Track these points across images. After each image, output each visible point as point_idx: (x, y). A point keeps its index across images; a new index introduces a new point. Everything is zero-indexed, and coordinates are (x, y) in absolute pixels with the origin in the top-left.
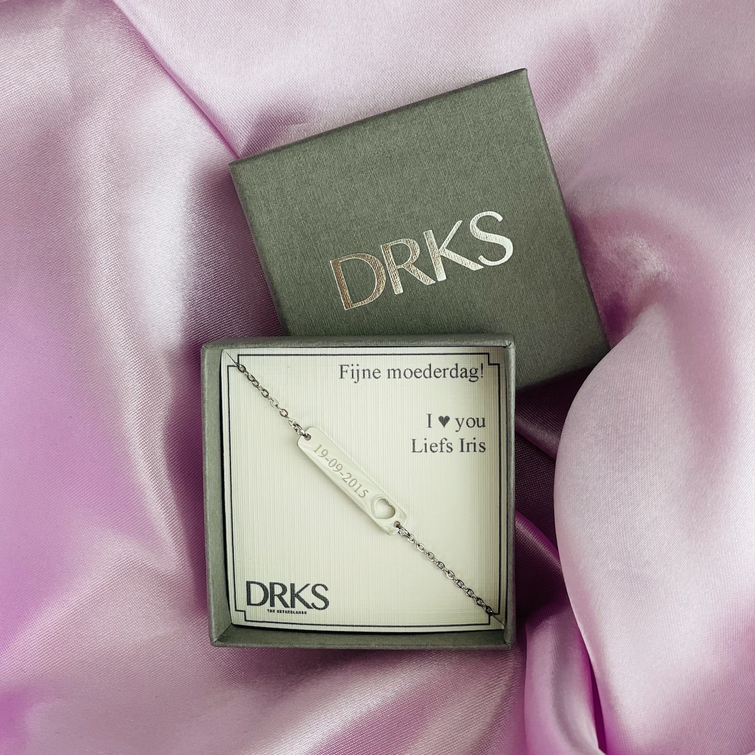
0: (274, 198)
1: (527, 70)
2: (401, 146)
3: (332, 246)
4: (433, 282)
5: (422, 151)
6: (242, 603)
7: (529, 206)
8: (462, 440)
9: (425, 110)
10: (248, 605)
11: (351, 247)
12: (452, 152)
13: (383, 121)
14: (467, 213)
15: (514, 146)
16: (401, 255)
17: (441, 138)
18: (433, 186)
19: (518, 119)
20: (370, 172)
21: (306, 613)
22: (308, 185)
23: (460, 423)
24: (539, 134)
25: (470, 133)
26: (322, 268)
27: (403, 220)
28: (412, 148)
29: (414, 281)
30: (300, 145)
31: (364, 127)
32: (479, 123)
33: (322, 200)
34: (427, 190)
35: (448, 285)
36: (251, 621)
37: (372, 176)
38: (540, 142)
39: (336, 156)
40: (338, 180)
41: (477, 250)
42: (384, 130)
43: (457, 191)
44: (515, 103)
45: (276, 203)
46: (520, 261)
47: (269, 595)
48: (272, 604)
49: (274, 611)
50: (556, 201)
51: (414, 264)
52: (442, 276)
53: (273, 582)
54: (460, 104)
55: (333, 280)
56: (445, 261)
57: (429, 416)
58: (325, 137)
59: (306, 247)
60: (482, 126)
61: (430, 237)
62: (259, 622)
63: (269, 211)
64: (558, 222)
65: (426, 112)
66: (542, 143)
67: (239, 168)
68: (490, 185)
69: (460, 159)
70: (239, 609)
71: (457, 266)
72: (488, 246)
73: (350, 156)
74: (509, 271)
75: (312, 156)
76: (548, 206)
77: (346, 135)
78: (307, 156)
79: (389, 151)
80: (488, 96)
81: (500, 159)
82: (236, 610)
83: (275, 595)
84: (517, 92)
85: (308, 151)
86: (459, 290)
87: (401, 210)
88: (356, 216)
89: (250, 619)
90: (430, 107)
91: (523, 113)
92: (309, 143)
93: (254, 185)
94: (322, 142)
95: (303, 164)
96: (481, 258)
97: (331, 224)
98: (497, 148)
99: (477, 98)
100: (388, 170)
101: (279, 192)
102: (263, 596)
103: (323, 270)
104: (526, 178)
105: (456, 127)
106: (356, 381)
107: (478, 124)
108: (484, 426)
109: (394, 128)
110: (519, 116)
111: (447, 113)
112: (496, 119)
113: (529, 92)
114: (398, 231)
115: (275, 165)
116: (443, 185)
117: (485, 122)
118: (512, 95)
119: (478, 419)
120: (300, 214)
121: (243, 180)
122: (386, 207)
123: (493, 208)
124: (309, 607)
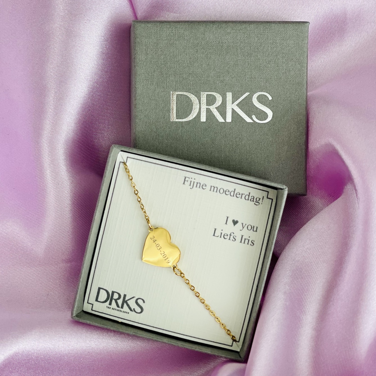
0: (151, 47)
1: (309, 23)
2: (230, 42)
3: (175, 84)
4: (223, 121)
5: (240, 48)
6: (92, 299)
7: (288, 97)
8: (242, 236)
9: (248, 27)
10: (96, 301)
11: (185, 88)
12: (256, 54)
13: (224, 25)
14: (253, 90)
15: (290, 62)
16: (211, 101)
17: (253, 44)
18: (240, 69)
19: (297, 48)
20: (208, 50)
21: (128, 313)
22: (173, 46)
23: (244, 226)
24: (306, 60)
25: (269, 47)
26: (166, 94)
27: (218, 82)
28: (235, 45)
29: (213, 117)
30: (175, 23)
31: (213, 25)
32: (276, 43)
33: (177, 57)
34: (236, 70)
35: (231, 125)
36: (95, 311)
37: (208, 53)
38: (304, 64)
39: (193, 35)
40: (190, 49)
41: (253, 111)
42: (223, 30)
43: (252, 76)
44: (298, 39)
45: (152, 51)
46: (274, 125)
47: (110, 298)
48: (110, 304)
49: (110, 308)
50: (303, 98)
51: (216, 108)
52: (229, 119)
53: (114, 291)
54: (268, 30)
55: (169, 103)
56: (233, 111)
57: (228, 218)
58: (190, 23)
59: (161, 80)
60: (276, 45)
61: (229, 96)
62: (100, 312)
63: (147, 54)
64: (301, 110)
65: (249, 28)
66: (305, 65)
67: (138, 25)
68: (271, 79)
69: (259, 59)
70: (90, 303)
71: (239, 116)
72: (259, 111)
73: (200, 38)
74: (266, 128)
75: (179, 31)
76: (298, 100)
77: (202, 26)
78: (177, 30)
79: (222, 43)
80: (285, 30)
81: (280, 66)
82: (88, 303)
83: (113, 299)
84: (301, 33)
85: (178, 28)
86: (236, 130)
87: (218, 76)
88: (193, 72)
89: (94, 310)
90: (252, 26)
91: (301, 46)
92: (180, 24)
93: (143, 37)
94: (188, 25)
95: (173, 34)
96: (254, 117)
97: (178, 72)
98: (280, 60)
99: (279, 29)
100: (218, 52)
101: (155, 45)
102: (106, 298)
103: (166, 95)
104: (291, 81)
105: (262, 41)
106: (192, 188)
107: (274, 43)
108: (256, 231)
109: (229, 31)
110: (298, 46)
111: (260, 32)
112: (285, 44)
113: (307, 35)
114: (213, 87)
115: (158, 30)
116: (245, 70)
117: (279, 44)
118: (298, 34)
119: (254, 227)
120: (163, 60)
121: (138, 32)
122: (211, 72)
123: (268, 92)
124: (131, 310)
